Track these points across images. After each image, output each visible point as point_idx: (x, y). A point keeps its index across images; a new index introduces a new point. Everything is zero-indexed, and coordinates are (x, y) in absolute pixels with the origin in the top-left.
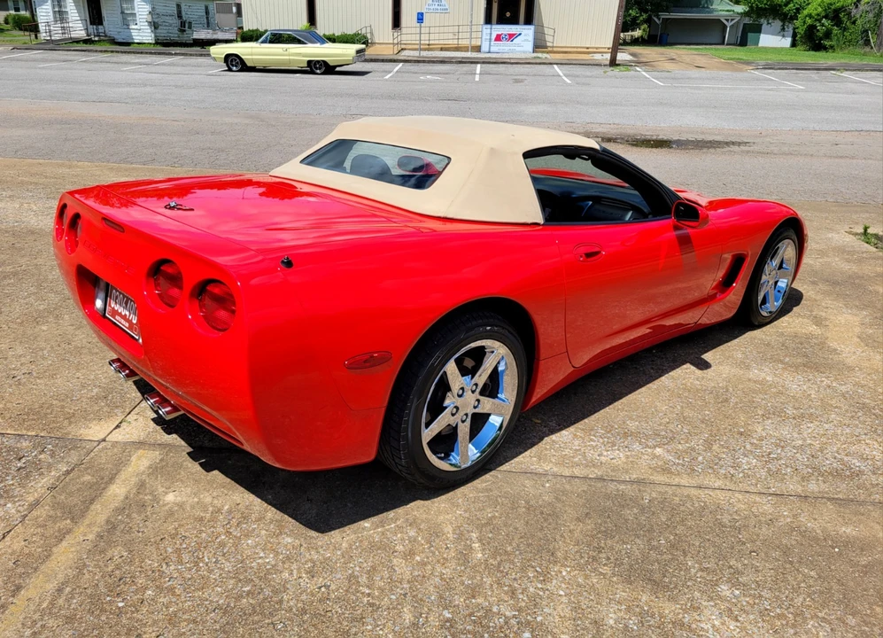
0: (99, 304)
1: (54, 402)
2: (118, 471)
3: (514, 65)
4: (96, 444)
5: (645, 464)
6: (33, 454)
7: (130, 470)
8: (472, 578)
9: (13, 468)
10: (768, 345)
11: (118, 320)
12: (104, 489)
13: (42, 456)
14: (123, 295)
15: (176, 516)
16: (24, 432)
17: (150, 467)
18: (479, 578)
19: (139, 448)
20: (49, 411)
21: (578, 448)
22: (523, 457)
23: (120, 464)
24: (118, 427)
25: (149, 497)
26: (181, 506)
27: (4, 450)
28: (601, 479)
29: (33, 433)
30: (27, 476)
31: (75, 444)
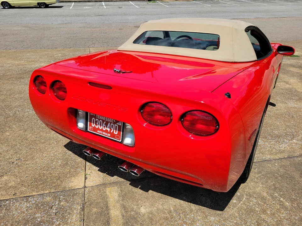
0: (81, 125)
1: (45, 172)
2: (107, 202)
3: (116, 2)
4: (83, 190)
5: (296, 148)
6: (57, 203)
7: (111, 200)
8: (296, 216)
9: (53, 214)
10: (283, 94)
11: (99, 133)
12: (108, 214)
13: (62, 203)
14: (102, 120)
15: (155, 220)
16: (42, 192)
17: (119, 196)
18: (298, 215)
19: (105, 187)
20: (45, 177)
21: (270, 146)
22: (257, 154)
23: (104, 198)
24: (86, 178)
25: (132, 213)
26: (151, 213)
27: (40, 205)
28: (289, 157)
29: (48, 192)
30: (63, 217)
31: (73, 192)
